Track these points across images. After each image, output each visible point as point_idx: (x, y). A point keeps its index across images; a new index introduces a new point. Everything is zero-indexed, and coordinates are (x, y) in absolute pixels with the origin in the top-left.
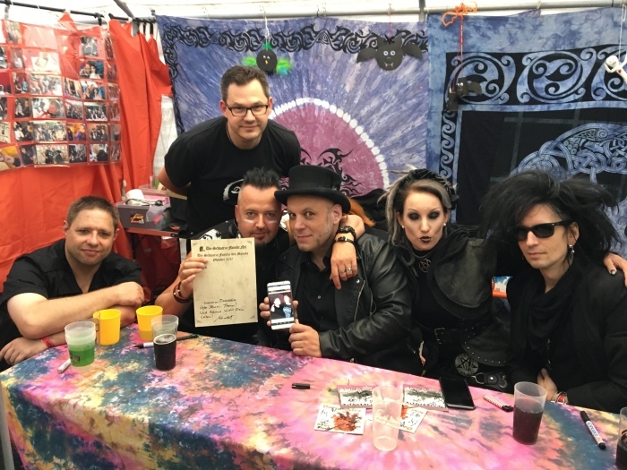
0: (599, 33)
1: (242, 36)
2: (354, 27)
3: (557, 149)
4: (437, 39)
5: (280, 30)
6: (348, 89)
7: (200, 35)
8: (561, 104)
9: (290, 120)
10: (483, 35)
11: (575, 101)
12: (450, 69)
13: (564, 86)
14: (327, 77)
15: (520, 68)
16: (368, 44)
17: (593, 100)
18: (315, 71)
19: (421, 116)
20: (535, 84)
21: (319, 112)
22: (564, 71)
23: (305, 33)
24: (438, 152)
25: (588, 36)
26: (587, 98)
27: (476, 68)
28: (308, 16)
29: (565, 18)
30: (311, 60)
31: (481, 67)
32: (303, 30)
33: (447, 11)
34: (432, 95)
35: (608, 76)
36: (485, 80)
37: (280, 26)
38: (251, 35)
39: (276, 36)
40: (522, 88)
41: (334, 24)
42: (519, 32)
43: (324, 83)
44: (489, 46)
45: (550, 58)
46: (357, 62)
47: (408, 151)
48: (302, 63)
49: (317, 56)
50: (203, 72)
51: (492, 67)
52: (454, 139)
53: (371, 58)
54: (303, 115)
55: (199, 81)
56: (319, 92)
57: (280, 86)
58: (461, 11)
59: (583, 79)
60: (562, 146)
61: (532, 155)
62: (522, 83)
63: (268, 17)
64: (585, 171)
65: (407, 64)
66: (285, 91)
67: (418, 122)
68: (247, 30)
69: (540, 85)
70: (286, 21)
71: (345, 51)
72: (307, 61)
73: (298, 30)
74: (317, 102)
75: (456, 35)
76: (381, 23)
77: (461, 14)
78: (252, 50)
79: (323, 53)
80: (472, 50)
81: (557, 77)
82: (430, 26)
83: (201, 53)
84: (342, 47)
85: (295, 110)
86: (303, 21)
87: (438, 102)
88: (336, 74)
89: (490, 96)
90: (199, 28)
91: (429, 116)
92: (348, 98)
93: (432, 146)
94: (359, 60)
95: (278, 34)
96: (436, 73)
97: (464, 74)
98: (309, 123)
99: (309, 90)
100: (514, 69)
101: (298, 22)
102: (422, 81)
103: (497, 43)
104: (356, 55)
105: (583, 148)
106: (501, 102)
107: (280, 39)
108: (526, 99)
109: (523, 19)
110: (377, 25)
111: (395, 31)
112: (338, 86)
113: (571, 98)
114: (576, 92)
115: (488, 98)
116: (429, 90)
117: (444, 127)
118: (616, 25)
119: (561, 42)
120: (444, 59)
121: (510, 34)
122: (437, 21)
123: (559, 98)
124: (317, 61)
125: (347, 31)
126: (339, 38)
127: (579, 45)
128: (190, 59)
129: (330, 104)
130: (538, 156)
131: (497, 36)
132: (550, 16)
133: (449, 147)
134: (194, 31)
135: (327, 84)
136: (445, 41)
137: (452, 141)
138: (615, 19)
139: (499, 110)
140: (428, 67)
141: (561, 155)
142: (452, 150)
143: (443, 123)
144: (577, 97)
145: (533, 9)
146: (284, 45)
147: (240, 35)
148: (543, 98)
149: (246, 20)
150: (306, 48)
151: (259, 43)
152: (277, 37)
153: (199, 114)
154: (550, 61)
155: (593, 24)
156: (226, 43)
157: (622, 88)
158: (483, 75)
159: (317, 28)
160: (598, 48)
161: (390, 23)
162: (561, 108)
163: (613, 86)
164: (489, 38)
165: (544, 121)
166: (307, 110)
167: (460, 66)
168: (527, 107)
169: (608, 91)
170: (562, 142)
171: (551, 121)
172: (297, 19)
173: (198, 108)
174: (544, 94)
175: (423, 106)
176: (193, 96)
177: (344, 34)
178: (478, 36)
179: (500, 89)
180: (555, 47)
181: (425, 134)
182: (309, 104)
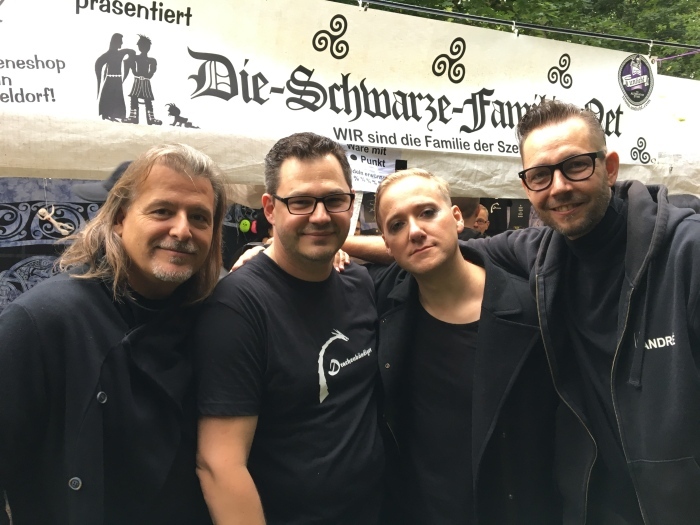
0: (30, 192)
3: (12, 276)
8: (9, 242)
11: (20, 240)
13: (10, 229)
17: (33, 239)
22: (8, 218)
25: (21, 195)
26: (29, 237)
35: (42, 223)
59: (23, 225)
60: (15, 274)
81: (3, 222)
105: (32, 274)
113: (17, 238)
114: (20, 234)
118: (41, 188)
123: (7, 238)
127: (16, 200)
141: (16, 281)
144: (21, 237)
157: (53, 231)
160: (31, 203)
162: (10, 245)
163: (46, 228)
169: (44, 232)
170: (16, 270)
171: (4, 256)
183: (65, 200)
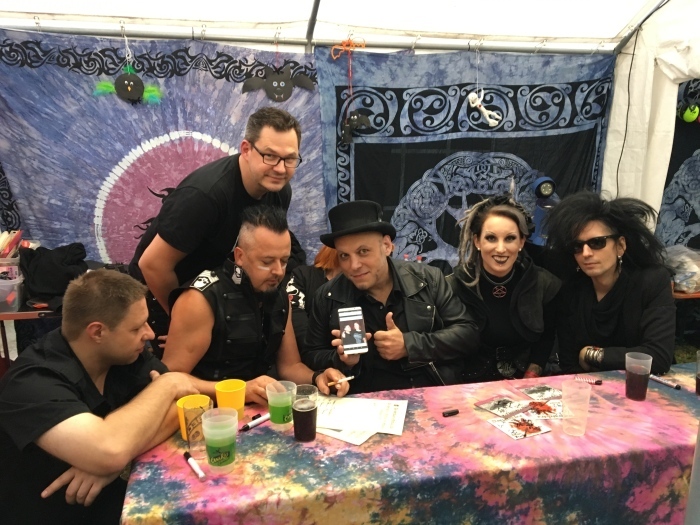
0: (460, 73)
1: (93, 56)
2: (238, 54)
3: (436, 176)
4: (325, 72)
5: (145, 52)
6: (233, 120)
7: (27, 51)
8: (436, 135)
9: (163, 157)
10: (368, 71)
11: (447, 132)
12: (340, 103)
13: (438, 119)
14: (208, 107)
15: (401, 103)
16: (254, 73)
17: (460, 131)
18: (192, 101)
19: (315, 149)
20: (415, 118)
21: (200, 147)
22: (437, 105)
23: (177, 57)
24: (335, 185)
25: (453, 76)
26: (455, 129)
27: (364, 102)
28: (181, 39)
29: (434, 58)
30: (187, 88)
31: (368, 101)
32: (175, 53)
33: (334, 45)
34: (325, 128)
35: (470, 110)
36: (373, 113)
37: (146, 47)
38: (105, 56)
39: (140, 58)
40: (404, 121)
41: (213, 49)
42: (399, 69)
43: (205, 114)
44: (374, 82)
45: (425, 94)
46: (243, 92)
47: (306, 185)
48: (176, 91)
49: (194, 84)
50: (33, 99)
51: (377, 101)
52: (350, 172)
53: (259, 88)
54: (179, 150)
55: (26, 110)
56: (198, 124)
57: (148, 118)
58: (348, 45)
59: (452, 113)
60: (439, 173)
61: (417, 183)
62: (404, 116)
63: (128, 36)
64: (458, 194)
65: (297, 96)
66: (154, 123)
67: (313, 156)
68: (99, 49)
69: (419, 117)
70: (152, 42)
71: (228, 79)
72: (182, 89)
73: (169, 53)
74: (197, 135)
75: (343, 68)
76: (267, 52)
77: (347, 48)
78: (107, 73)
79: (201, 80)
80: (359, 84)
81: (431, 111)
82: (317, 58)
83: (30, 75)
84: (224, 75)
85: (169, 145)
86: (175, 42)
87: (331, 135)
88: (219, 105)
89: (378, 128)
90: (25, 43)
91: (324, 150)
92: (233, 131)
93: (330, 179)
94: (245, 90)
95: (142, 56)
96: (327, 106)
97: (352, 108)
98: (188, 160)
99: (185, 122)
100: (396, 103)
101: (169, 44)
102: (315, 114)
103: (380, 78)
104: (241, 85)
105: (456, 174)
106: (387, 134)
107: (145, 62)
108: (408, 132)
109: (401, 57)
110: (263, 53)
111: (282, 61)
112: (221, 119)
113: (444, 130)
114: (447, 125)
115: (376, 131)
116: (322, 123)
117: (339, 160)
118: (472, 66)
119: (432, 80)
120: (334, 93)
121: (391, 71)
122: (324, 54)
123: (434, 130)
124: (194, 89)
125: (230, 58)
126: (220, 65)
127: (447, 83)
128: (11, 82)
129: (213, 137)
130: (421, 183)
131: (379, 72)
132: (423, 56)
133: (345, 179)
134: (17, 45)
135: (207, 115)
136: (333, 75)
137: (347, 173)
138: (472, 61)
139: (386, 142)
140: (319, 99)
141: (439, 181)
142: (348, 182)
143: (338, 156)
144: (448, 129)
145: (409, 48)
146: (152, 69)
147: (90, 54)
148: (421, 130)
149: (98, 37)
150: (179, 74)
151: (117, 65)
152: (141, 60)
153: (29, 154)
154: (425, 97)
155: (456, 65)
156: (68, 64)
157: (480, 121)
158: (371, 109)
159: (192, 53)
160: (461, 86)
161: (277, 53)
162: (436, 139)
163: (474, 119)
164: (373, 73)
165: (424, 151)
166: (184, 145)
167: (349, 100)
168: (410, 138)
169: (472, 123)
170: (440, 169)
171: (429, 151)
172: (167, 40)
173: (26, 146)
174: (422, 127)
175: (317, 139)
176: (17, 130)
177: (226, 62)
178: (363, 70)
179: (387, 122)
180: (428, 84)
181: (320, 167)
182: (186, 138)
183: (496, 83)
